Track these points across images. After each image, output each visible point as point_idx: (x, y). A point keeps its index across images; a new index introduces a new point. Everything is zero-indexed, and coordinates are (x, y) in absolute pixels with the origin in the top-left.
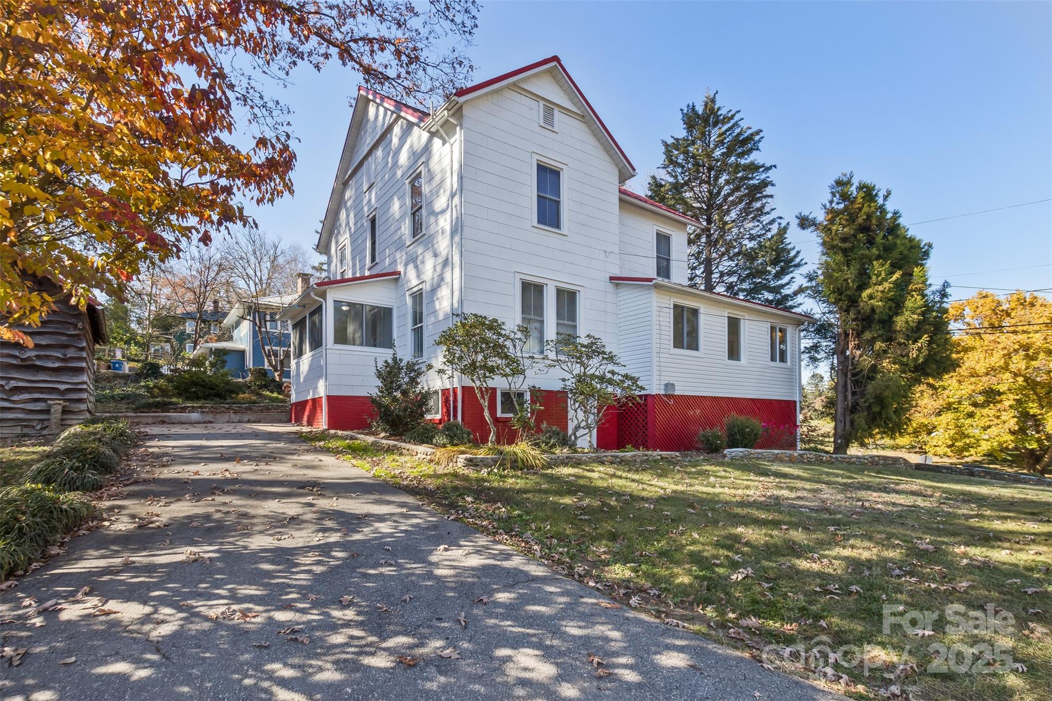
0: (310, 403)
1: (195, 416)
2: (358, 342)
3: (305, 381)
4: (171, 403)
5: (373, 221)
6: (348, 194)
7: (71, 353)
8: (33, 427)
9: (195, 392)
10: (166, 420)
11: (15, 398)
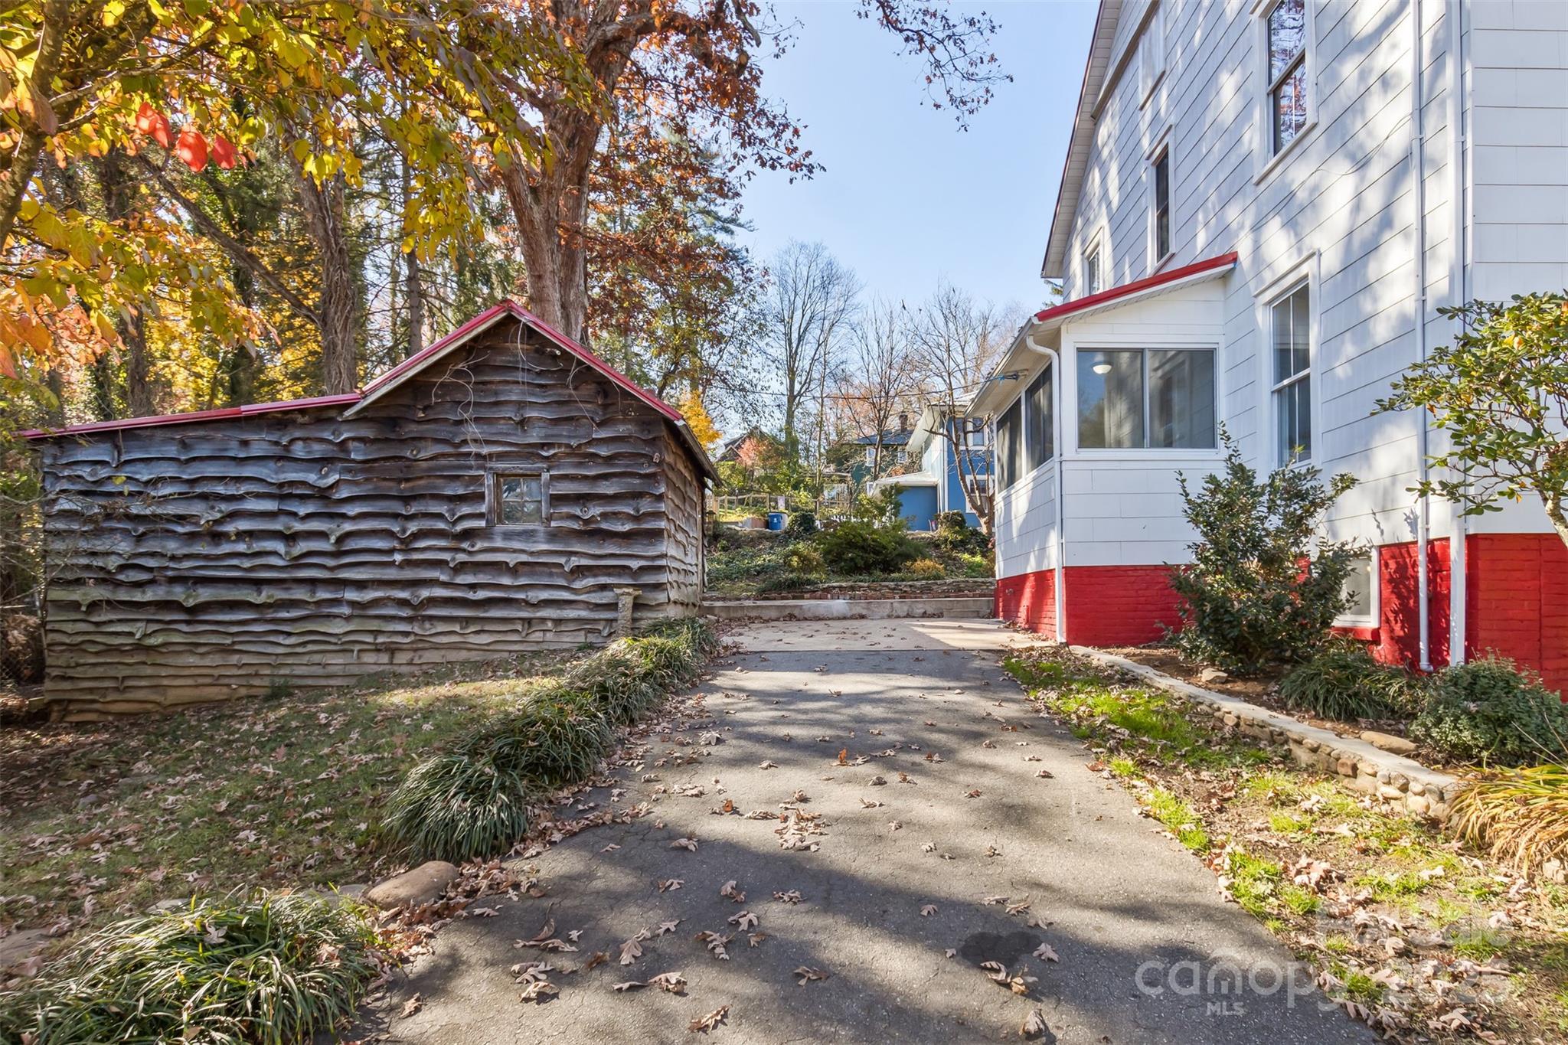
0: (1031, 580)
1: (839, 605)
2: (1127, 442)
3: (1020, 536)
4: (809, 582)
5: (1161, 166)
6: (1103, 132)
7: (645, 506)
8: (600, 632)
9: (852, 559)
10: (796, 612)
11: (577, 585)
